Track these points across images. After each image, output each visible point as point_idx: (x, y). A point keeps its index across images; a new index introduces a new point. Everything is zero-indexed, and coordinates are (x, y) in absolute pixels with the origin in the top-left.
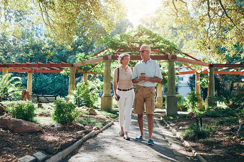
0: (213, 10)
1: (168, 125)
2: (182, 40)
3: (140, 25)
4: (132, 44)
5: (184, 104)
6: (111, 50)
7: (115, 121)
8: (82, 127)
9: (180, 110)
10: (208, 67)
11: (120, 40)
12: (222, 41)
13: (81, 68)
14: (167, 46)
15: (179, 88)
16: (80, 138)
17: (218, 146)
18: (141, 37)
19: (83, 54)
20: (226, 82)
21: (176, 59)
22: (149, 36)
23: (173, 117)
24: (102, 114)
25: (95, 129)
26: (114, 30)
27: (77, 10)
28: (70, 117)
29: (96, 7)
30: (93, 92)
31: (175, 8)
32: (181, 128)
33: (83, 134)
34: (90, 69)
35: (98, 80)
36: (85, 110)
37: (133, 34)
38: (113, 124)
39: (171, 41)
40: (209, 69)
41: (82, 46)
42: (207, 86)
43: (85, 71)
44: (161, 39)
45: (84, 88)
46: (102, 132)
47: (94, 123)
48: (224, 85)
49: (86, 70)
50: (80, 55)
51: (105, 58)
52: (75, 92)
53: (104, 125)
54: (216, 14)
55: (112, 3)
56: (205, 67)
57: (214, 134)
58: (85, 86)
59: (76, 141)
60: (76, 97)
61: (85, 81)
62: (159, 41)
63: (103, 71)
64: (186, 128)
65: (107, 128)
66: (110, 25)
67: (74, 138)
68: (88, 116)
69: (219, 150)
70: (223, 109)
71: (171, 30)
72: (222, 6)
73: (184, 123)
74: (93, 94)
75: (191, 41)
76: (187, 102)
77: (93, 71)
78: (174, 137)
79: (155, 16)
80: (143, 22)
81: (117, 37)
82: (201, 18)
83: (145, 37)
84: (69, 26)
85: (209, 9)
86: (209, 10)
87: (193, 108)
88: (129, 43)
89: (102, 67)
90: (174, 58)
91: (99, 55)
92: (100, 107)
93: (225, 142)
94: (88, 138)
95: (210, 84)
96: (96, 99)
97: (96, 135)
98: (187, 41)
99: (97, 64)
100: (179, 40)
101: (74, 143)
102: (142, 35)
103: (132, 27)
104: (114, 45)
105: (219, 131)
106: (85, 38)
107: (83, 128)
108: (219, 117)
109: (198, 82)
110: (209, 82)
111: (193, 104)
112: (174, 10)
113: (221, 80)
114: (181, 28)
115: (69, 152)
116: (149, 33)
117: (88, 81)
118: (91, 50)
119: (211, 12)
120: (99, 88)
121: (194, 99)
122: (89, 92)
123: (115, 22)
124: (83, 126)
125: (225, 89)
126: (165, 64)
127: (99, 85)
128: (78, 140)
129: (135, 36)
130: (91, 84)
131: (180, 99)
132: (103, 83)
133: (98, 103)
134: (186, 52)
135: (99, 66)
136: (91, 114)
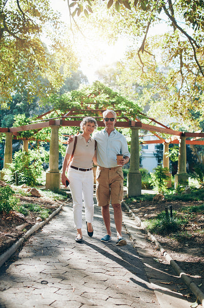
0: (187, 66)
1: (130, 211)
2: (149, 102)
3: (97, 81)
4: (86, 105)
5: (150, 182)
6: (59, 112)
7: (63, 205)
8: (22, 219)
9: (144, 188)
10: (179, 137)
11: (71, 99)
12: (196, 105)
13: (20, 134)
14: (131, 109)
15: (142, 158)
16: (20, 236)
17: (192, 244)
18: (98, 96)
19: (23, 117)
20: (199, 152)
21: (141, 126)
22: (108, 96)
23: (137, 199)
24: (47, 196)
25: (39, 220)
26: (64, 86)
27: (16, 58)
28: (6, 205)
29: (41, 55)
30: (36, 163)
31: (141, 61)
32: (146, 215)
33: (25, 230)
34: (32, 135)
35: (42, 149)
36: (26, 190)
37: (88, 92)
38: (61, 210)
39: (135, 102)
40: (180, 138)
41: (21, 103)
42: (177, 159)
43: (25, 138)
44: (123, 100)
45: (24, 159)
46: (47, 223)
47: (37, 211)
48: (196, 156)
49: (27, 136)
50: (19, 118)
51: (52, 123)
52: (12, 165)
53: (50, 213)
54: (189, 71)
55: (61, 51)
56: (175, 136)
57: (186, 226)
58: (26, 157)
59: (15, 242)
60: (13, 171)
61: (25, 150)
62: (120, 103)
63: (49, 138)
64: (152, 215)
65: (54, 217)
66: (59, 79)
67: (12, 237)
68: (30, 199)
69: (193, 249)
70: (196, 189)
71: (134, 87)
72: (197, 62)
73: (150, 208)
74: (36, 167)
75: (159, 103)
76: (153, 179)
77: (36, 137)
78: (139, 228)
79: (115, 68)
80: (101, 75)
81: (68, 95)
82: (172, 76)
83: (103, 97)
84: (6, 78)
85: (182, 64)
86: (182, 66)
87: (160, 186)
88: (82, 104)
89: (47, 133)
90: (139, 125)
91: (44, 117)
92: (44, 183)
93: (200, 237)
94: (31, 235)
95: (181, 157)
96: (39, 174)
97: (40, 229)
98: (155, 102)
99: (41, 129)
100: (145, 101)
101: (13, 244)
102: (99, 93)
103: (86, 81)
104: (63, 106)
105: (192, 221)
106: (26, 93)
107: (24, 220)
108: (192, 200)
109: (167, 154)
110: (179, 154)
111: (161, 181)
112: (140, 63)
113: (194, 150)
114: (148, 87)
115: (6, 259)
116: (107, 92)
117: (29, 150)
118: (33, 109)
119: (184, 68)
120: (43, 160)
121: (161, 175)
122: (30, 165)
123: (65, 75)
124: (23, 217)
125: (198, 161)
126: (126, 131)
127: (43, 156)
128: (17, 239)
129: (91, 94)
130: (33, 154)
131: (144, 174)
132: (48, 153)
133: (42, 178)
134: (152, 117)
135: (43, 131)
136: (34, 196)
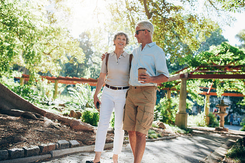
22: (232, 54)
30: (177, 108)
43: (169, 89)
51: (182, 76)
53: (159, 137)
61: (168, 97)
77: (177, 88)
104: (194, 64)
117: (172, 98)
122: (171, 108)
130: (175, 101)
136: (160, 128)
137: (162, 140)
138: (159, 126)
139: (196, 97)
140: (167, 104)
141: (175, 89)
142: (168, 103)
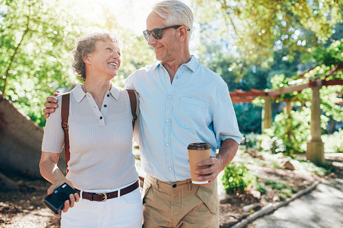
13: (279, 96)
16: (245, 217)
33: (252, 211)
38: (315, 189)
61: (288, 112)
67: (235, 218)
94: (259, 217)
107: (257, 199)
127: (309, 119)
128: (240, 220)
136: (287, 169)
137: (299, 197)
138: (285, 165)
139: (330, 108)
140: (287, 123)
141: (297, 100)
142: (289, 121)
